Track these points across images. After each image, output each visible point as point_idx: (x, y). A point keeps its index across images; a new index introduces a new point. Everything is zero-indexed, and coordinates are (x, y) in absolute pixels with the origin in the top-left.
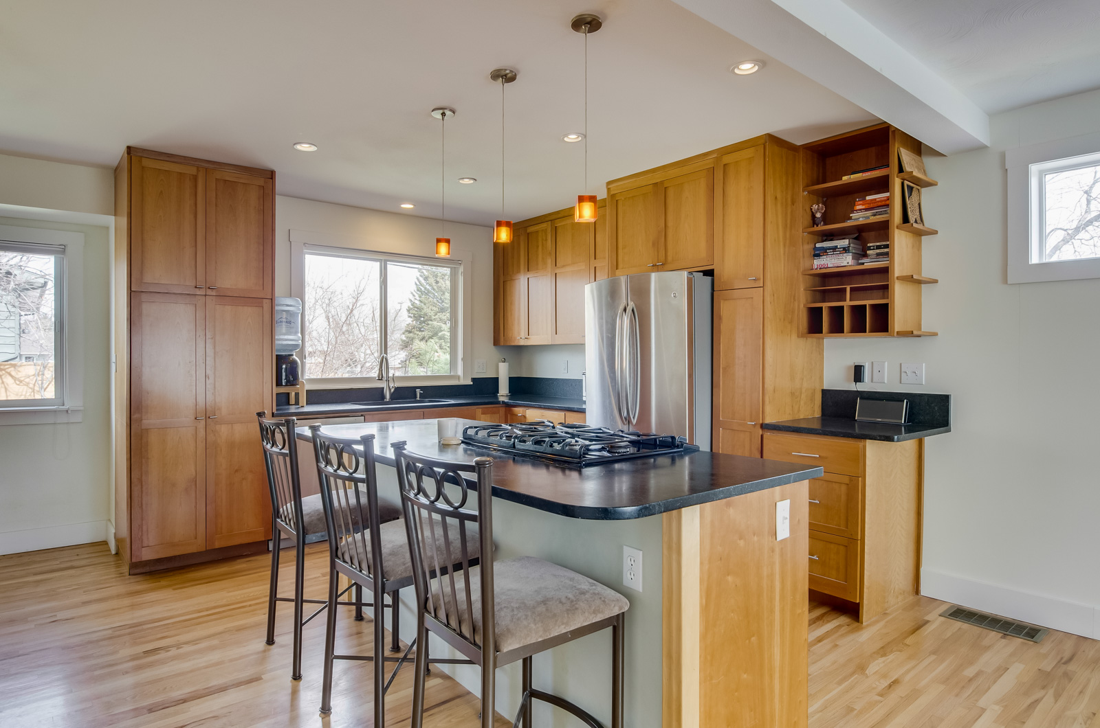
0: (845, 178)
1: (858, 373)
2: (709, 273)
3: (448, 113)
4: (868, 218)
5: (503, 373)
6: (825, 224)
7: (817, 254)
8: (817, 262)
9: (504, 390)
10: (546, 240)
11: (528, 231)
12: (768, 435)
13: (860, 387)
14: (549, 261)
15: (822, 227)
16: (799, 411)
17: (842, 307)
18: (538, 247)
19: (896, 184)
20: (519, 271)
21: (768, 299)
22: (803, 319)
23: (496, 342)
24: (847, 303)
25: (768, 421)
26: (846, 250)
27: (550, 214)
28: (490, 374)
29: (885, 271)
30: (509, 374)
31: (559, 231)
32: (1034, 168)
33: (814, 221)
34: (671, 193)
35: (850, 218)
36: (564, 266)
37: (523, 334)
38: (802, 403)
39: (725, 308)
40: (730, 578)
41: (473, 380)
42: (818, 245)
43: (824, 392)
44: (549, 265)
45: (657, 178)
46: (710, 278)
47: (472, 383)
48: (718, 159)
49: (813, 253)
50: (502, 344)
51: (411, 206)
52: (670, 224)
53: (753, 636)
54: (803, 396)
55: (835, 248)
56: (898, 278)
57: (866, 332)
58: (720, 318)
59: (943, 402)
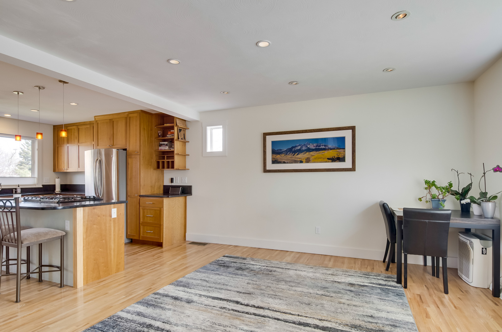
0: (165, 125)
1: (172, 180)
2: (125, 150)
3: (20, 93)
4: (170, 136)
5: (58, 183)
6: (162, 137)
7: (161, 145)
8: (160, 148)
9: (58, 189)
10: (75, 132)
11: (68, 128)
12: (141, 198)
13: (173, 184)
14: (76, 140)
15: (161, 138)
16: (154, 191)
17: (164, 161)
18: (72, 135)
19: (176, 128)
20: (64, 143)
21: (141, 158)
22: (155, 165)
23: (54, 171)
24: (166, 160)
25: (141, 194)
26: (167, 145)
27: (76, 123)
28: (51, 183)
29: (173, 152)
30: (60, 182)
31: (80, 130)
32: (209, 128)
33: (159, 136)
34: (115, 123)
35: (167, 136)
36: (82, 143)
37: (66, 167)
38: (155, 189)
39: (130, 161)
40: (95, 226)
41: (43, 185)
42: (160, 143)
43: (164, 186)
44: (76, 142)
45: (111, 117)
46: (126, 151)
47: (42, 187)
48: (128, 115)
49: (159, 145)
50: (57, 171)
51: (10, 116)
52: (115, 133)
53: (103, 240)
54: (156, 187)
55: (164, 144)
56: (176, 154)
57: (169, 168)
58: (128, 164)
59: (190, 187)
